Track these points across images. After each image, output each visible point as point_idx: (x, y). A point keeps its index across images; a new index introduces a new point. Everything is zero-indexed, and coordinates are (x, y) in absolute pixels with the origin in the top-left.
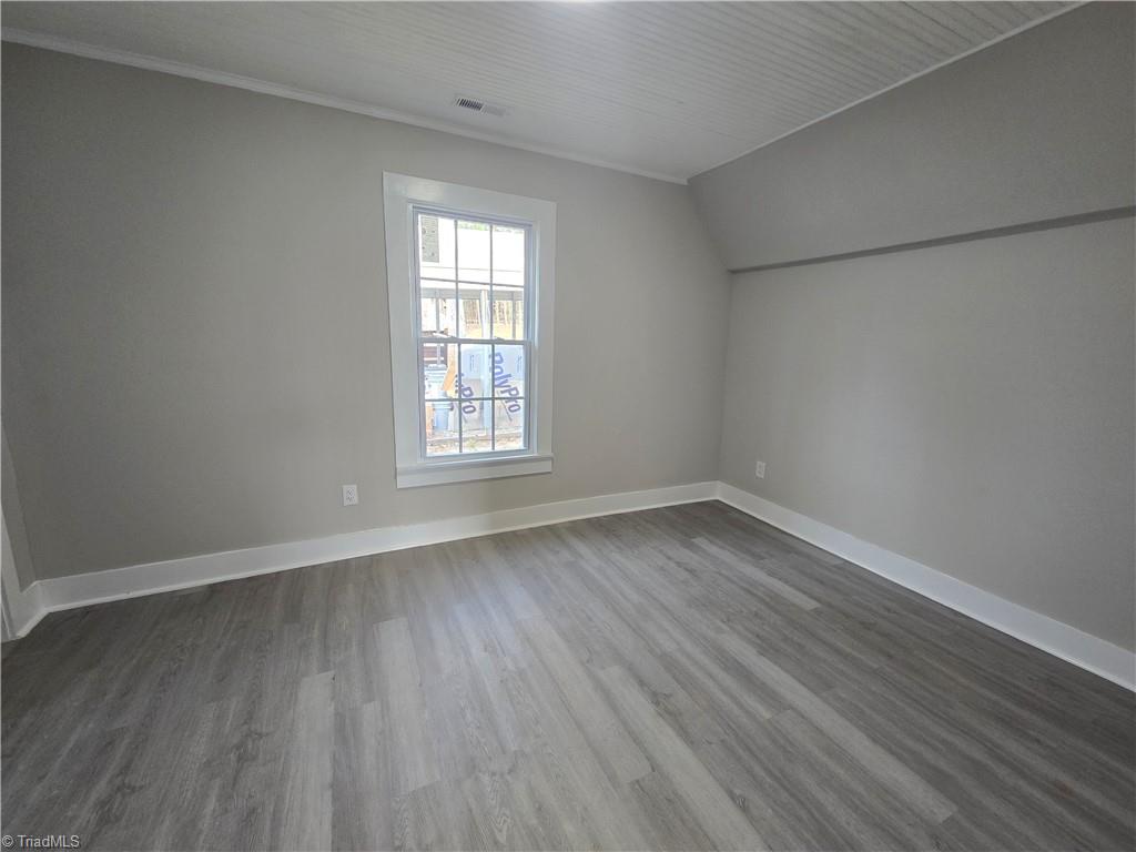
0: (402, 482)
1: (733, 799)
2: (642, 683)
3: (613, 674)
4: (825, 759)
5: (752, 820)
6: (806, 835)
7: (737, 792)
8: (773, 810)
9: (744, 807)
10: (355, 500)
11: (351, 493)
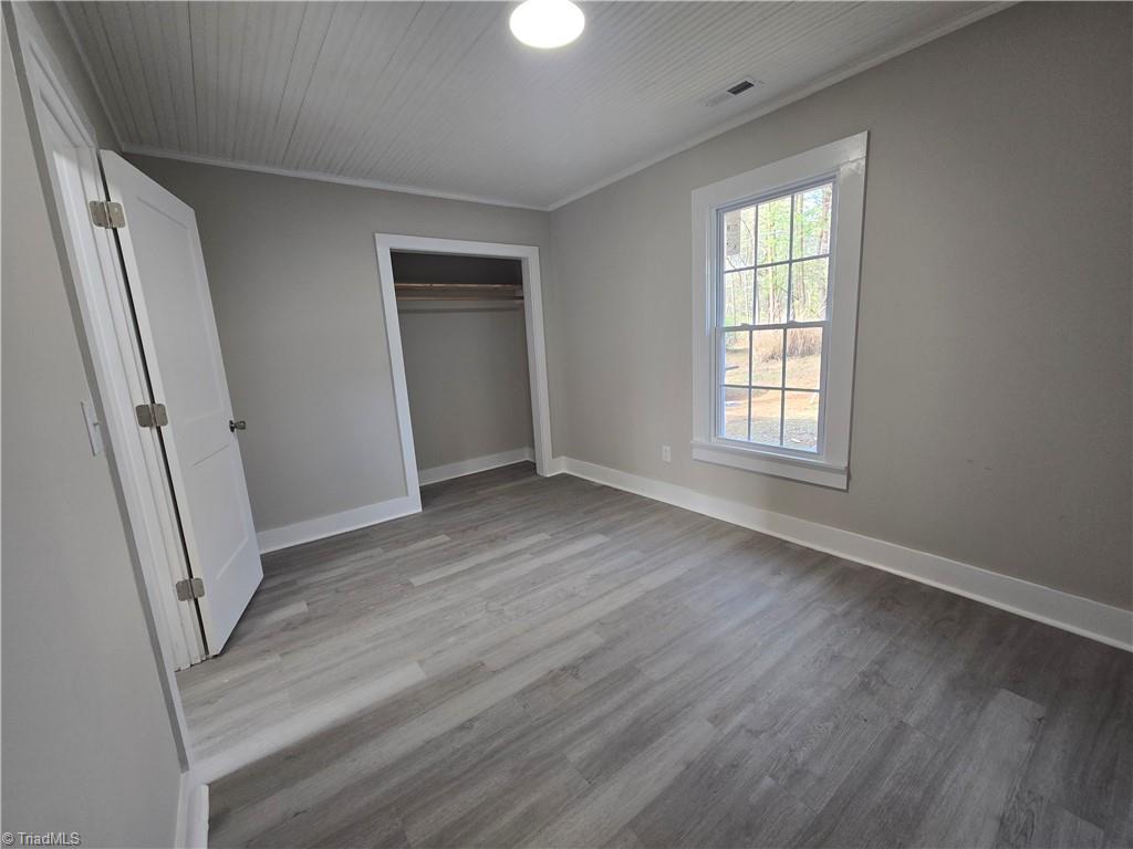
0: (697, 454)
1: (470, 720)
2: (587, 658)
3: (595, 640)
4: (521, 807)
5: (452, 732)
6: (436, 770)
7: (477, 724)
8: (458, 749)
9: (462, 727)
10: (669, 460)
11: (667, 453)
